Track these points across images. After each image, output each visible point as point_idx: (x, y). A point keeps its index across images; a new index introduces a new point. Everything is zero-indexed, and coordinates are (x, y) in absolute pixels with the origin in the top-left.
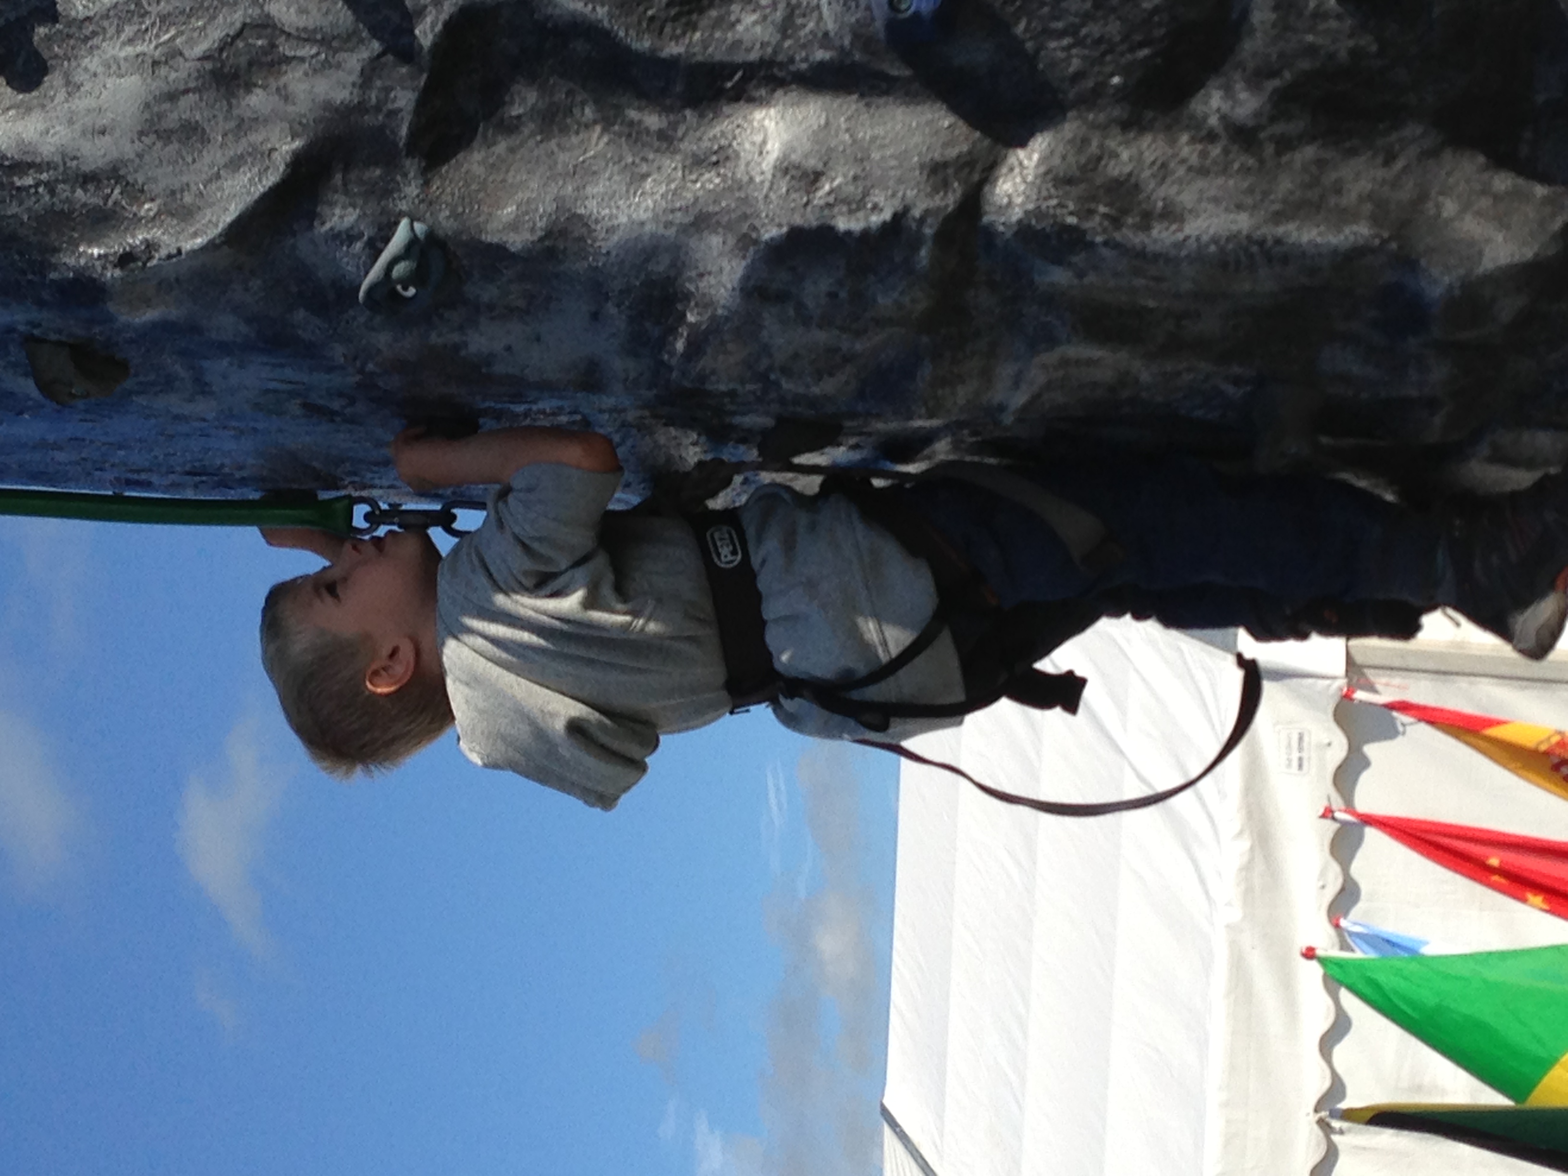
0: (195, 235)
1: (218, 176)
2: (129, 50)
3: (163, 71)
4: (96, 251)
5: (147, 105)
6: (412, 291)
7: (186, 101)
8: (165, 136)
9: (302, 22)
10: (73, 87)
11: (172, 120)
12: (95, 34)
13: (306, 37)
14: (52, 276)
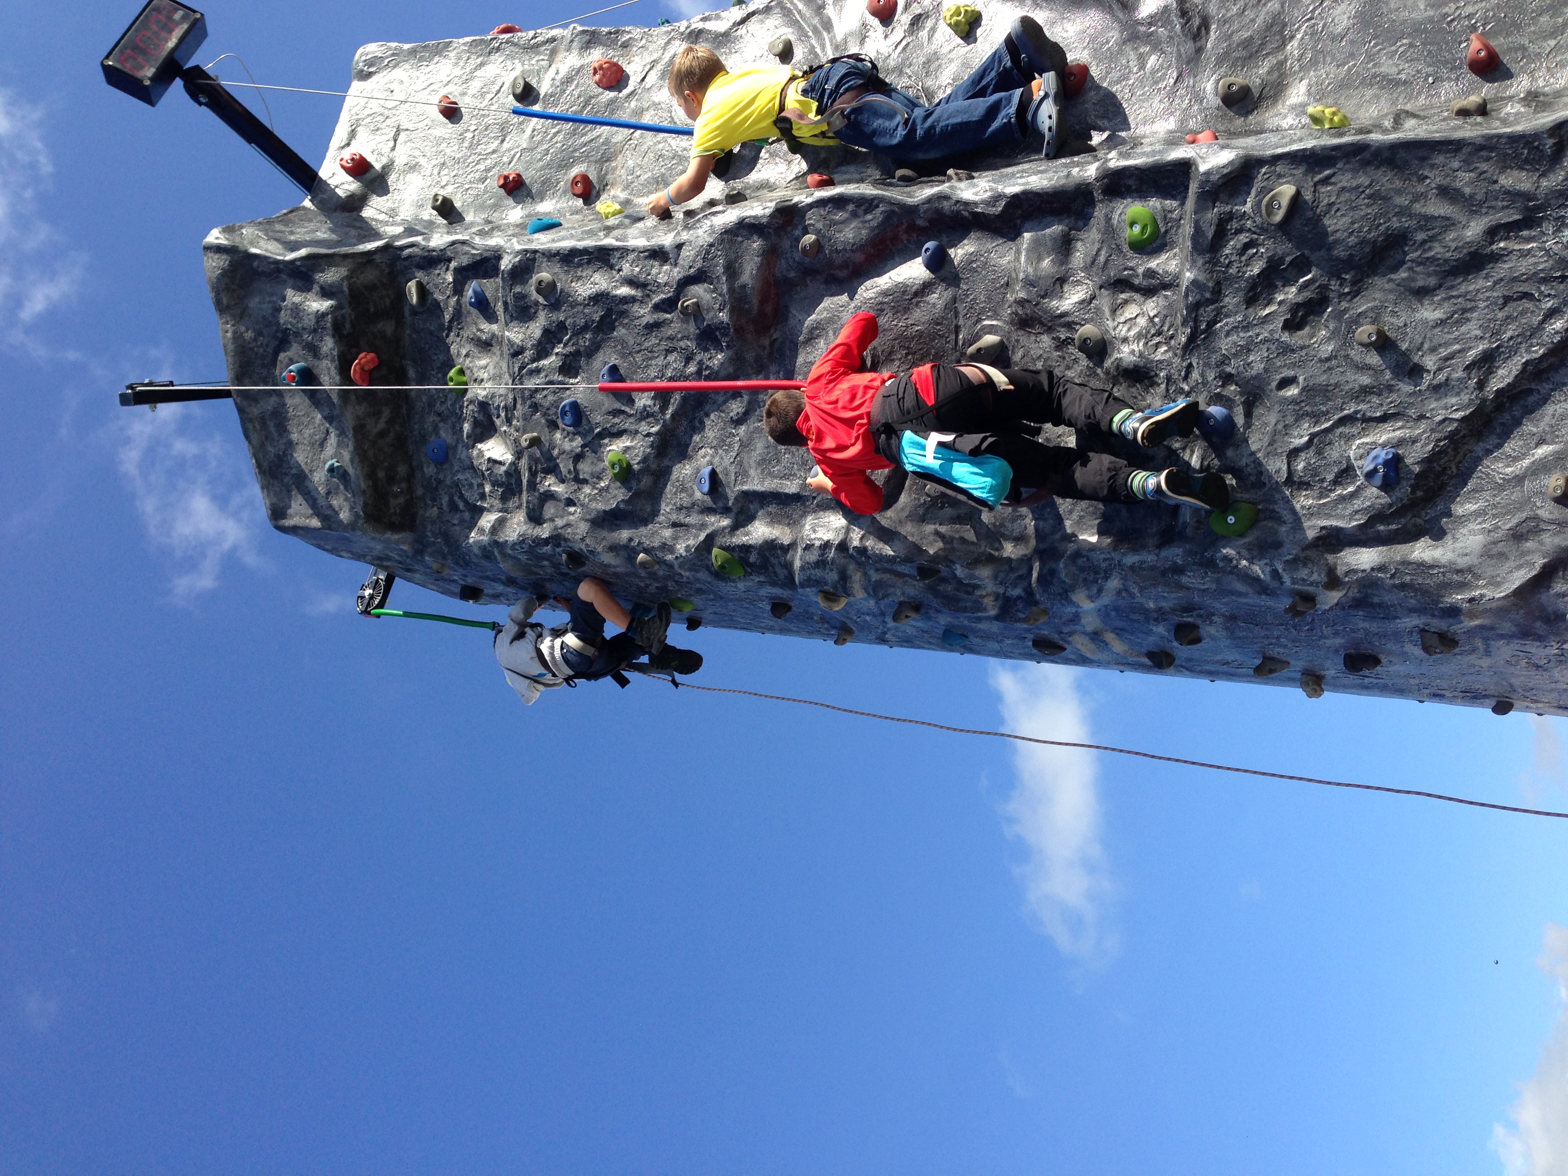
0: (1501, 592)
1: (1511, 571)
2: (1479, 526)
3: (1492, 534)
4: (1459, 597)
5: (1485, 546)
7: (1500, 544)
8: (1491, 557)
9: (1551, 516)
10: (1455, 539)
11: (1495, 551)
12: (1466, 521)
13: (1552, 522)
14: (1441, 605)
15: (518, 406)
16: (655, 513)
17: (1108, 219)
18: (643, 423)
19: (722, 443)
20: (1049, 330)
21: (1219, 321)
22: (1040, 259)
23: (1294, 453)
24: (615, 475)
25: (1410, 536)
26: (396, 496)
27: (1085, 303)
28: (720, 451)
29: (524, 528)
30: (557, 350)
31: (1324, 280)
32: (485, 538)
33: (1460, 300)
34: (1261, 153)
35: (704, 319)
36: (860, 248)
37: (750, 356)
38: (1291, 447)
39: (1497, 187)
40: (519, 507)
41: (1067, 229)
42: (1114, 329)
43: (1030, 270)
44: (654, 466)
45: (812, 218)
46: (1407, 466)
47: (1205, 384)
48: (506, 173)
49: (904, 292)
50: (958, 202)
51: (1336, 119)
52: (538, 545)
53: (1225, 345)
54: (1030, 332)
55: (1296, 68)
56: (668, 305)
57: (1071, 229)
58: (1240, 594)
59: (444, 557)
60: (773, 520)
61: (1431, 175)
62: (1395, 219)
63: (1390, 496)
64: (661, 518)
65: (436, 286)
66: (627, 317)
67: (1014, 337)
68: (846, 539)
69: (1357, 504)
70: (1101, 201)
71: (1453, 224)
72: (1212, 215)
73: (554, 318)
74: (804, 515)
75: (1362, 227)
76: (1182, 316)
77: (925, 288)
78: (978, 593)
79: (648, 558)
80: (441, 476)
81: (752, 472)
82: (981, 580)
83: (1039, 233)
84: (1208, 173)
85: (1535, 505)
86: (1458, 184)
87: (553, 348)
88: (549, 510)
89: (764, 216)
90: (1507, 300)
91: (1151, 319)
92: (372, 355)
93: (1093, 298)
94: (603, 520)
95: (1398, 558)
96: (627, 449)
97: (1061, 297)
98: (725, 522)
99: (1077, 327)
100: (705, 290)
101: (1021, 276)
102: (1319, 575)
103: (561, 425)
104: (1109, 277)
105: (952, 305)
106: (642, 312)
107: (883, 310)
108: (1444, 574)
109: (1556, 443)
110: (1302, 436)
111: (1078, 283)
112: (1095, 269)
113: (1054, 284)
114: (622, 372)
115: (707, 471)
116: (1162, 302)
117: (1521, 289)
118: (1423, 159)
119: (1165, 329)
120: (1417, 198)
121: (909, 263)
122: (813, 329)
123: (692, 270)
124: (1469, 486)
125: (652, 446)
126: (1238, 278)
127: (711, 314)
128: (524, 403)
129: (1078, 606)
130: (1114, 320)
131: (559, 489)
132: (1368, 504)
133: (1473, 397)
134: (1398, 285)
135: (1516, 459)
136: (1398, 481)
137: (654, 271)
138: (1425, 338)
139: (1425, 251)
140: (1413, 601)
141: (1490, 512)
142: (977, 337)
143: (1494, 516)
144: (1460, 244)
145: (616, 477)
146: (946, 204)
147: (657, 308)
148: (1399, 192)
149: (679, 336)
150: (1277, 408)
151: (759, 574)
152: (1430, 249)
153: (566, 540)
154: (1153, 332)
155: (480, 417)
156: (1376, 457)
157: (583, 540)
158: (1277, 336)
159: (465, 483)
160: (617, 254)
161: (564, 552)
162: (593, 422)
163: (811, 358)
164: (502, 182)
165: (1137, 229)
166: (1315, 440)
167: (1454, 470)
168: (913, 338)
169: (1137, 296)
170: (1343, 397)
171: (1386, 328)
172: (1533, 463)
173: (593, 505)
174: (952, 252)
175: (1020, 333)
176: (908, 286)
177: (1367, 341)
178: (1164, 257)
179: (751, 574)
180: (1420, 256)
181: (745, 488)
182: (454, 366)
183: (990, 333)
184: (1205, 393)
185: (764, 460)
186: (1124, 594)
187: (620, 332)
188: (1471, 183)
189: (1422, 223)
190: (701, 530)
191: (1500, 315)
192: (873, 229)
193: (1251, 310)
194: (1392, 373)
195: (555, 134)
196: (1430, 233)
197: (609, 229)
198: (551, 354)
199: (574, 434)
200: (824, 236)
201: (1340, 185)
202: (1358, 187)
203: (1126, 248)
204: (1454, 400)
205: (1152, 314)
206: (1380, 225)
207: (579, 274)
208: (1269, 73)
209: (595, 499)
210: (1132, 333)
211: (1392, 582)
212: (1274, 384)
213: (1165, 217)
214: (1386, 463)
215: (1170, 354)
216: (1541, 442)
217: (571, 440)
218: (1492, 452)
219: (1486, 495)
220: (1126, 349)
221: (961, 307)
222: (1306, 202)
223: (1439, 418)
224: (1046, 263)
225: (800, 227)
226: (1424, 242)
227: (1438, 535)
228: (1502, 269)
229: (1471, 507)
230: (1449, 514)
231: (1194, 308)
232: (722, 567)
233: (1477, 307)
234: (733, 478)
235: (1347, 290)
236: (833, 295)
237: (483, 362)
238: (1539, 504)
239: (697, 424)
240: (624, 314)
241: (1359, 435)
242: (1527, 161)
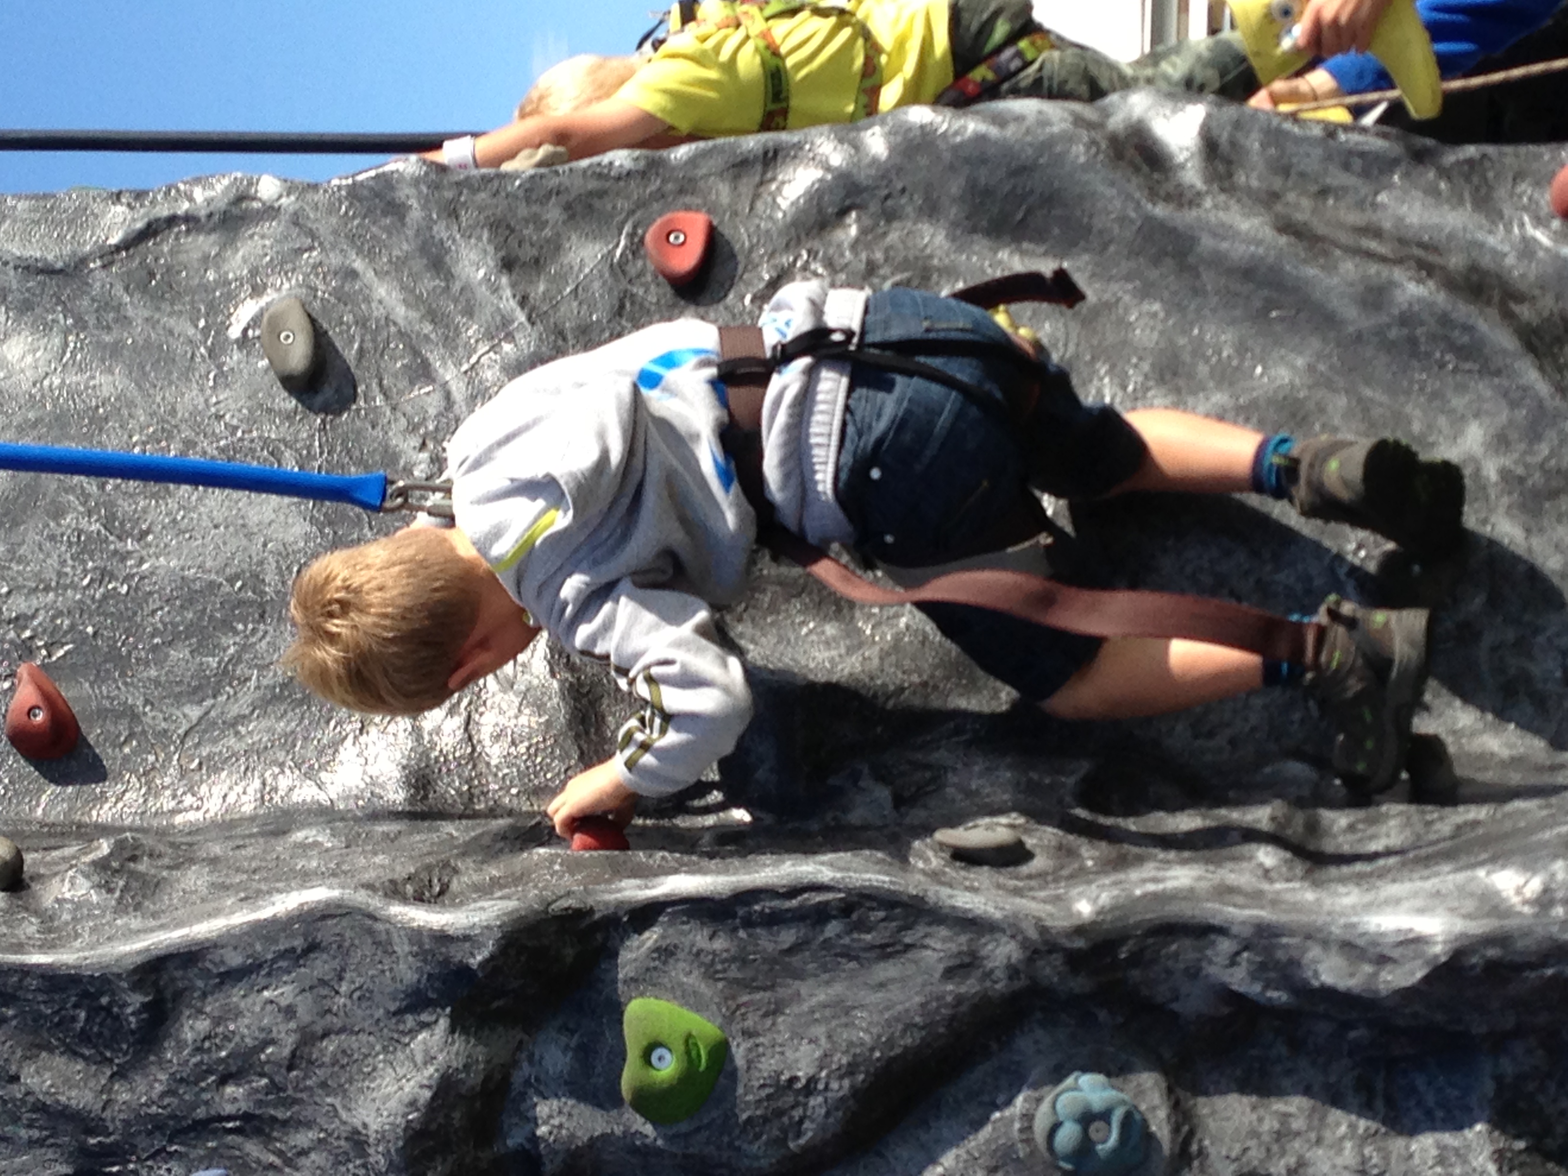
242: (85, 1037)
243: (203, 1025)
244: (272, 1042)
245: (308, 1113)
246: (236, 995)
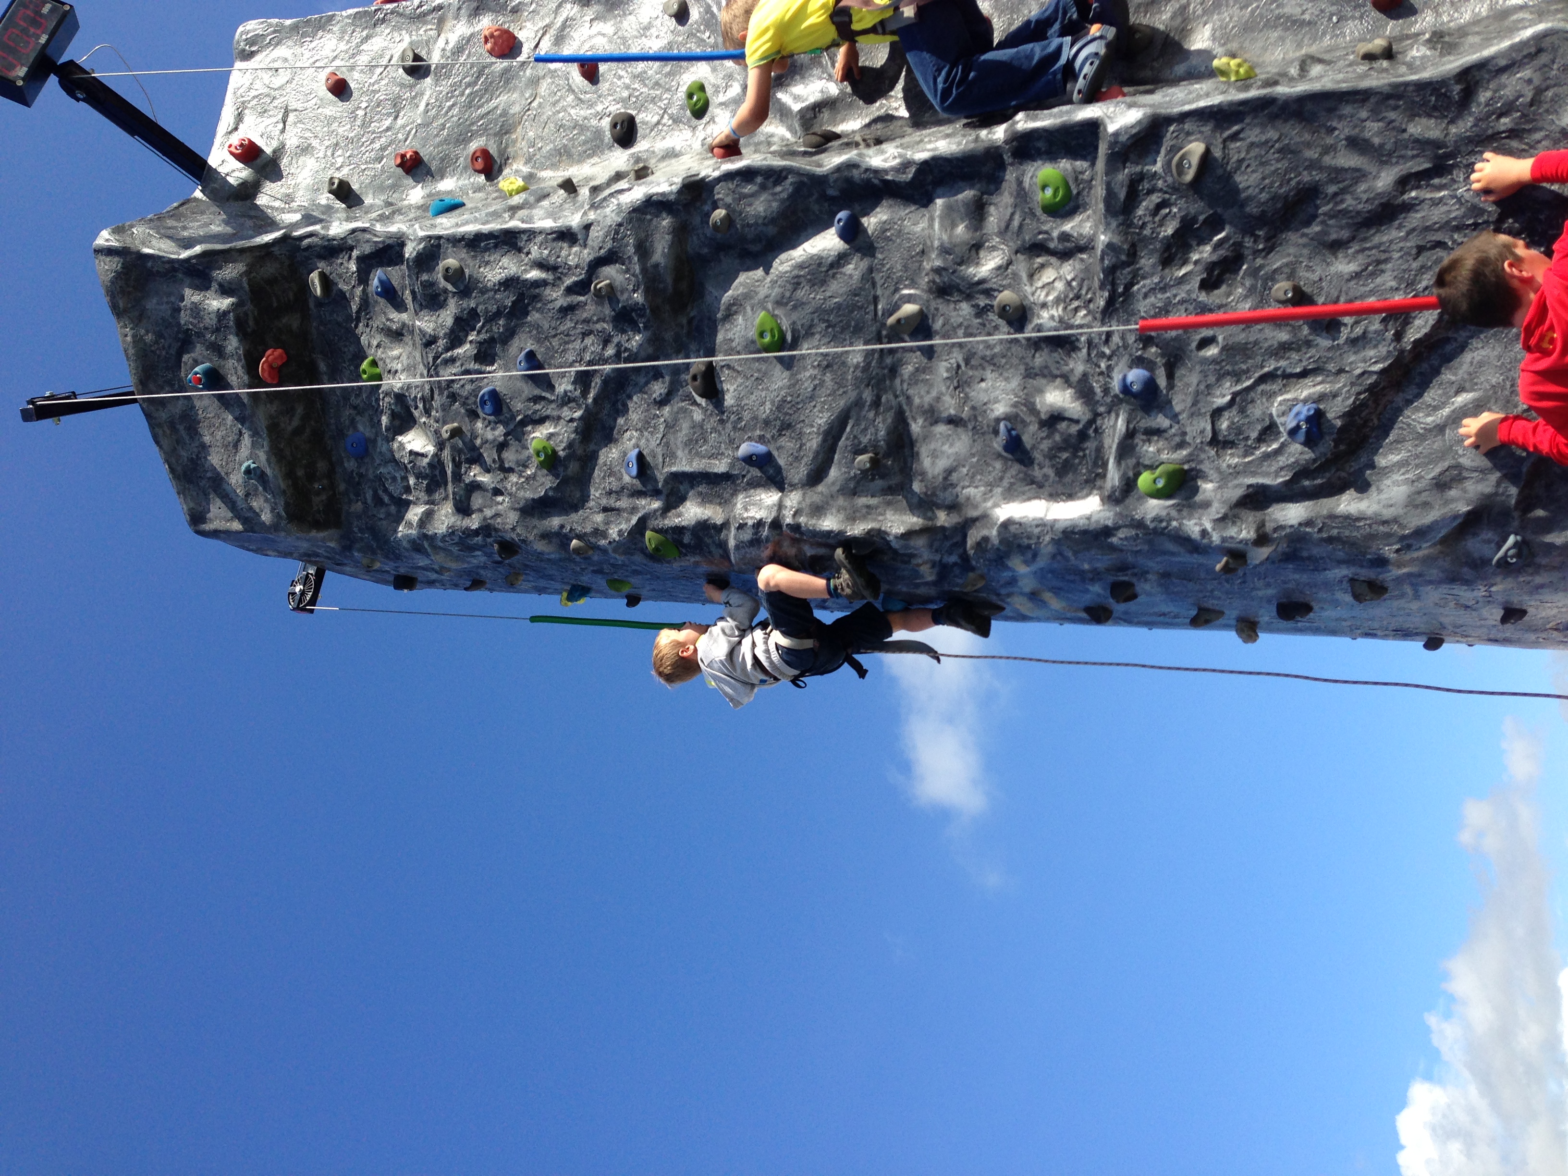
2: (1403, 477)
3: (1416, 484)
4: (1386, 548)
5: (1409, 496)
6: (1514, 560)
7: (1424, 494)
8: (1416, 507)
9: (1472, 464)
10: (1380, 491)
11: (1419, 501)
12: (1390, 472)
13: (1475, 470)
14: (1369, 557)
15: (436, 396)
16: (585, 498)
17: (1020, 183)
18: (565, 408)
19: (646, 425)
20: (969, 297)
21: (1138, 283)
22: (954, 225)
23: (1217, 413)
24: (541, 463)
25: (1335, 489)
26: (318, 493)
27: (1001, 269)
28: (646, 434)
29: (453, 519)
30: (470, 338)
31: (1238, 238)
32: (413, 532)
33: (1374, 251)
34: (1169, 111)
35: (618, 301)
36: (771, 221)
37: (669, 336)
38: (1215, 406)
39: (1406, 136)
40: (446, 498)
41: (978, 193)
42: (1033, 294)
43: (945, 237)
44: (580, 452)
45: (721, 192)
46: (1329, 421)
47: (1126, 347)
48: (402, 151)
49: (820, 265)
50: (867, 170)
51: (1242, 70)
52: (468, 536)
53: (1143, 306)
54: (949, 301)
55: (1200, 12)
56: (581, 287)
57: (983, 194)
58: (1173, 554)
59: (374, 553)
60: (705, 500)
61: (1340, 126)
62: (1305, 173)
63: (1313, 451)
64: (591, 504)
65: (340, 276)
66: (540, 301)
67: (933, 305)
68: (778, 516)
69: (1282, 460)
70: (1012, 164)
71: (1364, 176)
72: (1123, 176)
73: (465, 305)
74: (735, 494)
75: (1272, 183)
76: (1099, 280)
77: (841, 259)
78: (914, 561)
79: (581, 544)
80: (363, 470)
81: (680, 453)
82: (916, 549)
83: (952, 199)
84: (1116, 134)
85: (1457, 453)
86: (1367, 135)
87: (467, 336)
88: (477, 501)
89: (671, 193)
90: (1420, 249)
91: (1069, 283)
92: (279, 351)
93: (1010, 263)
94: (533, 508)
95: (1325, 512)
96: (551, 436)
97: (978, 264)
98: (656, 505)
99: (996, 294)
100: (618, 271)
101: (936, 243)
102: (1249, 532)
103: (481, 414)
104: (1024, 241)
105: (869, 276)
106: (555, 295)
107: (798, 284)
108: (1370, 526)
109: (1475, 390)
110: (1224, 396)
111: (994, 248)
112: (1009, 234)
113: (970, 250)
114: (539, 357)
115: (633, 454)
116: (1078, 266)
117: (1434, 238)
118: (1331, 110)
119: (1083, 292)
120: (1327, 150)
121: (823, 234)
122: (730, 306)
123: (602, 251)
124: (1391, 437)
125: (576, 431)
126: (1153, 239)
127: (625, 296)
128: (441, 393)
129: (1013, 570)
130: (1031, 285)
131: (485, 479)
132: (1292, 460)
133: (1391, 348)
134: (1312, 239)
135: (1436, 408)
136: (1321, 435)
137: (564, 253)
138: (1341, 291)
139: (1337, 204)
140: (1341, 553)
141: (1413, 463)
142: (896, 307)
143: (1417, 466)
144: (1372, 195)
145: (542, 465)
146: (855, 173)
147: (570, 290)
148: (1308, 145)
149: (595, 318)
150: (1198, 368)
151: (694, 554)
152: (1342, 201)
153: (496, 530)
154: (1071, 296)
155: (398, 409)
156: (1298, 414)
157: (513, 529)
158: (1194, 296)
159: (388, 476)
160: (525, 237)
161: (495, 541)
162: (514, 410)
163: (730, 335)
164: (399, 161)
165: (1049, 193)
166: (1238, 399)
167: (1376, 421)
168: (832, 310)
169: (1053, 260)
170: (1263, 355)
171: (1302, 283)
172: (1453, 411)
173: (521, 494)
174: (865, 221)
175: (939, 301)
176: (822, 258)
177: (1283, 297)
178: (1077, 219)
179: (686, 555)
180: (1331, 209)
181: (674, 469)
182: (366, 358)
183: (909, 302)
184: (1127, 357)
185: (690, 440)
186: (1059, 557)
187: (534, 317)
188: (1380, 133)
189: (1333, 176)
190: (632, 513)
191: (1415, 265)
192: (783, 201)
193: (1167, 271)
194: (1310, 328)
195: (450, 108)
196: (1341, 186)
197: (513, 210)
198: (465, 342)
199: (496, 423)
200: (734, 211)
201: (1249, 140)
202: (1267, 142)
203: (1039, 212)
204: (1372, 353)
205: (1069, 278)
206: (1291, 179)
207: (487, 258)
208: (1172, 18)
209: (523, 487)
210: (1051, 298)
211: (1320, 536)
212: (1194, 345)
213: (1076, 179)
214: (1309, 420)
215: (1090, 318)
216: (1460, 390)
217: (493, 429)
218: (1412, 402)
219: (1409, 445)
220: (1045, 314)
221: (878, 277)
222: (1215, 159)
223: (1358, 371)
224: (960, 229)
225: (709, 202)
226: (1336, 194)
227: (1363, 487)
228: (1415, 219)
229: (1394, 458)
230: (1372, 466)
231: (1111, 272)
232: (657, 549)
233: (1391, 258)
234: (661, 460)
235: (1261, 247)
236: (748, 269)
237: (396, 353)
238: (1460, 452)
239: (620, 407)
240: (536, 298)
241: (1281, 392)
242: (1435, 108)
243: (1489, 94)
244: (1522, 96)
245: (1540, 124)
246: (1504, 78)
